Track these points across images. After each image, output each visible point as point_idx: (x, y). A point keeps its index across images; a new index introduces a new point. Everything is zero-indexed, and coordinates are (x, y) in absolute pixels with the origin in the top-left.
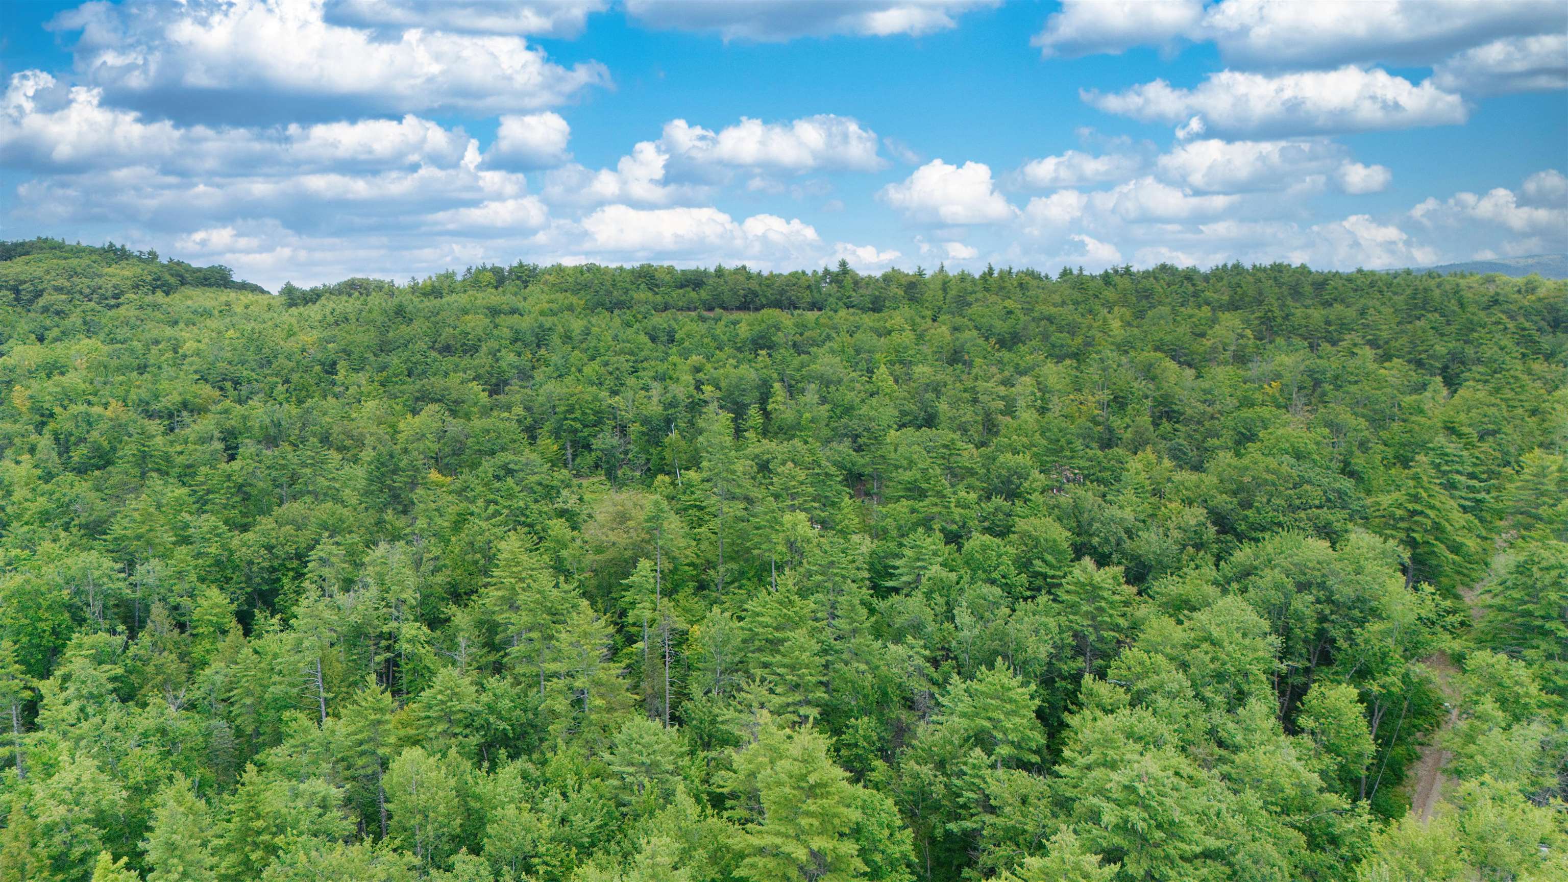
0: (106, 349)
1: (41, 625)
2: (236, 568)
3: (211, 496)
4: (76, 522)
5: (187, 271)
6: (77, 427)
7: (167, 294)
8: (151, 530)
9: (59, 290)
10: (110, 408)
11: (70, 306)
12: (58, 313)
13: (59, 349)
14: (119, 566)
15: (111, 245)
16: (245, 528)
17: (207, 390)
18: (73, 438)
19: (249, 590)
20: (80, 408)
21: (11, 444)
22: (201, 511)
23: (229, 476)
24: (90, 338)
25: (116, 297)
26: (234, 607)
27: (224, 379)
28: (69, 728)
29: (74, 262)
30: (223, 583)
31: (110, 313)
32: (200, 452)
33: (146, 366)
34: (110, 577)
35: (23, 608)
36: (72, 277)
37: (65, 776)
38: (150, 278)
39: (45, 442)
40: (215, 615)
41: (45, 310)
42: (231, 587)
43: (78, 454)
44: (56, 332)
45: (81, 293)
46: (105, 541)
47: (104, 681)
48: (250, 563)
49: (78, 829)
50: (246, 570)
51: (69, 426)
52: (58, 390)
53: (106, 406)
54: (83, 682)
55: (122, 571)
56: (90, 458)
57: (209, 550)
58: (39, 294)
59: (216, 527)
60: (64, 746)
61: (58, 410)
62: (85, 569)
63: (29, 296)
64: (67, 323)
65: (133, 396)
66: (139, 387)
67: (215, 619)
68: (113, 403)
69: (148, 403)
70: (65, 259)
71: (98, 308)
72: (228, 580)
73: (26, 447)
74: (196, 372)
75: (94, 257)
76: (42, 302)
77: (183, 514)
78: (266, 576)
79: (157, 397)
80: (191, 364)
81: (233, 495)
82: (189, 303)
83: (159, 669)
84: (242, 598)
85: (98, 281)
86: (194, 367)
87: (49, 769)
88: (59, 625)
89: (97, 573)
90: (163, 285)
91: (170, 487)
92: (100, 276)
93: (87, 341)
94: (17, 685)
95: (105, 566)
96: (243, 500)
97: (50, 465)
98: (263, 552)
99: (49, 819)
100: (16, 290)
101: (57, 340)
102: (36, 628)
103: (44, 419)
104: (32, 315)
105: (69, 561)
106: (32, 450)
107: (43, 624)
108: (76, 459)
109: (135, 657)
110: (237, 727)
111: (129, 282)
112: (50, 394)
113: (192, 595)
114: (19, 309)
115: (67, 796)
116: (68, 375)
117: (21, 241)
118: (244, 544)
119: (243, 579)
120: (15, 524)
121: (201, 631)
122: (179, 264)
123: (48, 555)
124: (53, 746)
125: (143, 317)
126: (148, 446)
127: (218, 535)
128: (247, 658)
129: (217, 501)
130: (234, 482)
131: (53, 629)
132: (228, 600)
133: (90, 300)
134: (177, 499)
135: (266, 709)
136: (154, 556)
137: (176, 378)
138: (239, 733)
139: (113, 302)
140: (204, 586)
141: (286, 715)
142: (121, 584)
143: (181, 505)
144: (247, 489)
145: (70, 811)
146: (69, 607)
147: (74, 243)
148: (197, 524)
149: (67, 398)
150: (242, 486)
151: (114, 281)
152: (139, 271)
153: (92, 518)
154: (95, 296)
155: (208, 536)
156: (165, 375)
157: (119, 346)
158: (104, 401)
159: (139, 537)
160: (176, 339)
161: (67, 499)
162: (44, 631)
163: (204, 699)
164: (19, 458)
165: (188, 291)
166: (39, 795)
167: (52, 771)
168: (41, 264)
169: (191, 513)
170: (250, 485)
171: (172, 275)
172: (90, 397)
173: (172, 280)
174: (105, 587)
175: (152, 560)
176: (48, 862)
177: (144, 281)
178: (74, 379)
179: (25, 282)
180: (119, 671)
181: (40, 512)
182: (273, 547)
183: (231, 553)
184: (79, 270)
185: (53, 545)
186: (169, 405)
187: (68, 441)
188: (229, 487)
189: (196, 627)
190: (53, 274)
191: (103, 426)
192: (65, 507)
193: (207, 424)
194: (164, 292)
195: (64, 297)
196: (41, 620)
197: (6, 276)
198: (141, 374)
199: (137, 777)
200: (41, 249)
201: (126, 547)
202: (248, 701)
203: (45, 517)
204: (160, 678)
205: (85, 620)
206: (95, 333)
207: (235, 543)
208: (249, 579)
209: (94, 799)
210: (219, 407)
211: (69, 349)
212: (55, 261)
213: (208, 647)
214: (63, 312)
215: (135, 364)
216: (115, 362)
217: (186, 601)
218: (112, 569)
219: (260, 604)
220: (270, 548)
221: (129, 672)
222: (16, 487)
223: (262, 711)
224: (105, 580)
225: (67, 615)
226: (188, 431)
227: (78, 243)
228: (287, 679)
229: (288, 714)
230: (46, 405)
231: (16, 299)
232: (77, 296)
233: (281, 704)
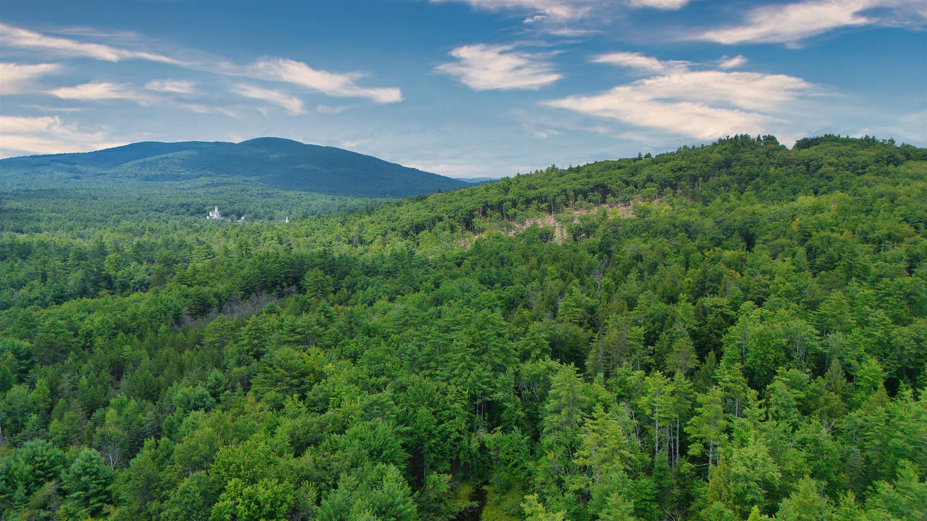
0: (851, 199)
1: (769, 356)
2: (892, 349)
3: (887, 298)
4: (804, 300)
5: (912, 151)
6: (822, 244)
7: (896, 165)
8: (841, 314)
9: (830, 164)
10: (844, 235)
11: (835, 174)
12: (828, 178)
13: (823, 199)
14: (818, 332)
15: (867, 137)
16: (905, 323)
17: (906, 228)
18: (818, 250)
19: (899, 366)
20: (828, 233)
21: (783, 250)
22: (878, 307)
23: (902, 286)
24: (842, 192)
25: (863, 168)
26: (885, 374)
27: (920, 222)
28: (758, 422)
29: (842, 148)
30: (882, 357)
31: (858, 178)
32: (889, 268)
33: (871, 211)
34: (810, 336)
35: (761, 344)
36: (839, 156)
37: (749, 451)
38: (886, 156)
39: (801, 250)
40: (871, 377)
41: (821, 176)
42: (887, 361)
43: (819, 260)
44: (825, 188)
45: (843, 166)
46: (814, 314)
47: (791, 399)
48: (902, 348)
49: (752, 484)
50: (899, 352)
51: (817, 243)
52: (816, 222)
53: (842, 233)
54: (780, 396)
55: (817, 335)
56: (826, 263)
57: (876, 333)
58: (819, 167)
59: (884, 319)
60: (753, 432)
61: (814, 233)
62: (797, 329)
63: (814, 168)
64: (832, 184)
65: (859, 229)
66: (863, 223)
67: (871, 379)
68: (846, 232)
69: (867, 233)
70: (838, 146)
71: (852, 174)
72: (886, 355)
73: (791, 253)
74: (902, 216)
75: (855, 145)
76: (820, 171)
77: (866, 307)
78: (913, 359)
79: (873, 230)
80: (899, 211)
81: (901, 299)
82: (909, 171)
83: (827, 401)
84: (894, 370)
85: (854, 159)
86: (902, 212)
87: (743, 443)
88: (778, 358)
89: (804, 333)
90: (894, 160)
91: (862, 288)
92: (855, 156)
93: (841, 194)
94: (739, 388)
95: (809, 330)
96: (909, 304)
97: (801, 264)
98: (912, 342)
99: (737, 472)
100: (808, 165)
101: (824, 193)
102: (766, 357)
103: (806, 238)
104: (814, 179)
105: (791, 322)
106: (794, 255)
107: (770, 355)
108: (818, 263)
109: (814, 391)
110: (867, 457)
111: (873, 159)
112: (811, 224)
113: (859, 360)
114: (807, 176)
115: (749, 463)
116: (824, 214)
117: (816, 137)
118: (900, 334)
119: (897, 357)
120: (772, 295)
121: (862, 384)
122: (908, 146)
123: (782, 316)
124: (748, 430)
125: (877, 180)
126: (854, 261)
127: (884, 325)
128: (880, 414)
129: (890, 302)
130: (904, 291)
131: (775, 359)
132: (882, 369)
133: (847, 170)
134: (865, 296)
135: (889, 452)
136: (840, 331)
137: (888, 219)
138: (868, 460)
139: (861, 171)
140: (869, 356)
141: (902, 462)
142: (816, 343)
143: (867, 300)
144: (913, 297)
145: (748, 471)
146: (785, 349)
147: (845, 137)
148: (874, 314)
149: (821, 226)
150: (910, 294)
151: (864, 158)
152: (881, 152)
153: (813, 299)
154: (851, 168)
155: (877, 324)
156: (880, 216)
157: (858, 197)
158: (841, 230)
159: (834, 316)
160: (894, 194)
161: (802, 286)
162: (770, 360)
163: (849, 430)
164: (785, 259)
165: (910, 163)
166: (735, 456)
167: (745, 444)
168: (823, 150)
169: (871, 307)
170: (916, 295)
171: (902, 154)
172: (834, 227)
173: (901, 157)
174: (807, 343)
175: (837, 332)
176: (734, 495)
177: (882, 158)
178: (826, 217)
179: (813, 160)
180: (802, 395)
181: (786, 291)
182: (922, 341)
183: (891, 339)
184: (844, 153)
185: (785, 311)
186: (880, 236)
187: (816, 251)
188: (900, 294)
189: (859, 381)
190: (829, 155)
191: (837, 245)
192: (800, 291)
193: (900, 250)
194: (894, 164)
195: (833, 168)
196: (768, 353)
197: (804, 157)
198: (867, 215)
199: (790, 467)
200: (826, 141)
201: (825, 321)
202: (877, 442)
203: (788, 294)
204: (826, 407)
205: (793, 359)
206: (847, 190)
207: (894, 332)
208: (900, 358)
209: (762, 471)
210: (911, 239)
211: (829, 198)
212: (832, 148)
213: (864, 396)
214: (831, 177)
215: (864, 209)
216: (853, 208)
217: (854, 363)
218: (812, 333)
219: (906, 378)
220: (918, 341)
221: (809, 398)
222: (776, 275)
223: (886, 452)
224: (808, 338)
225: (783, 354)
226: (887, 253)
227: (848, 137)
228: (906, 437)
229: (903, 462)
230: (808, 230)
231: (807, 170)
232: (841, 168)
233: (900, 453)
